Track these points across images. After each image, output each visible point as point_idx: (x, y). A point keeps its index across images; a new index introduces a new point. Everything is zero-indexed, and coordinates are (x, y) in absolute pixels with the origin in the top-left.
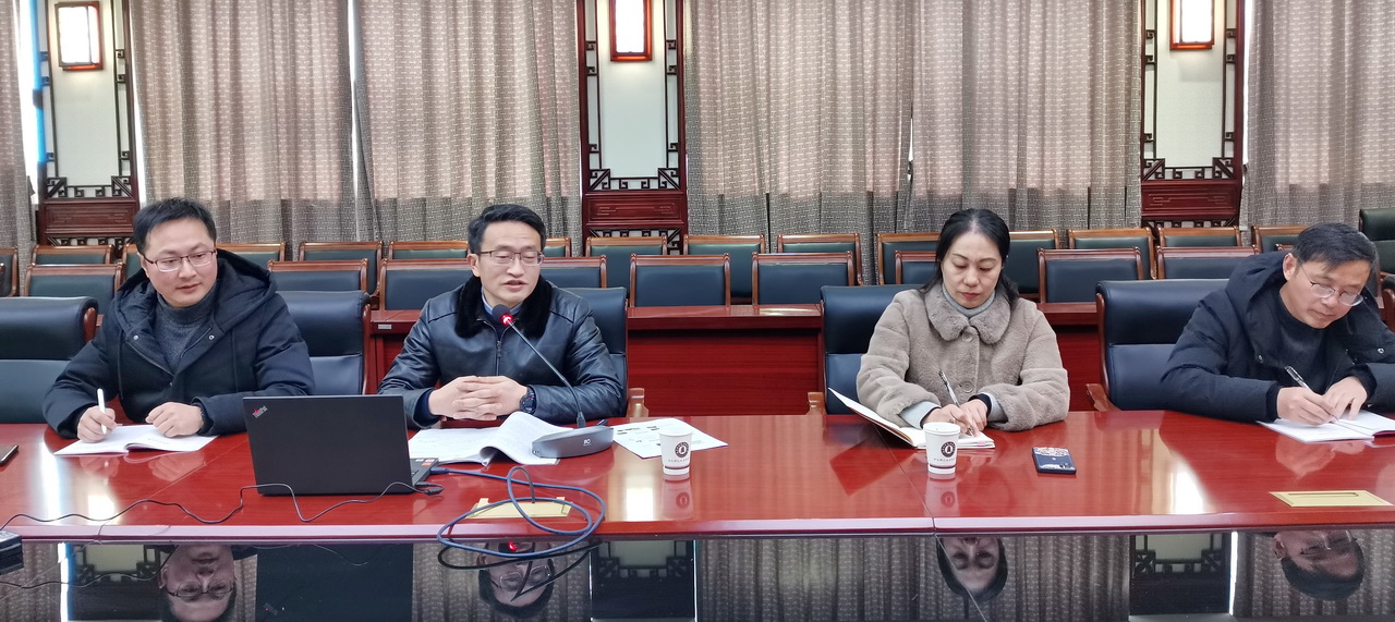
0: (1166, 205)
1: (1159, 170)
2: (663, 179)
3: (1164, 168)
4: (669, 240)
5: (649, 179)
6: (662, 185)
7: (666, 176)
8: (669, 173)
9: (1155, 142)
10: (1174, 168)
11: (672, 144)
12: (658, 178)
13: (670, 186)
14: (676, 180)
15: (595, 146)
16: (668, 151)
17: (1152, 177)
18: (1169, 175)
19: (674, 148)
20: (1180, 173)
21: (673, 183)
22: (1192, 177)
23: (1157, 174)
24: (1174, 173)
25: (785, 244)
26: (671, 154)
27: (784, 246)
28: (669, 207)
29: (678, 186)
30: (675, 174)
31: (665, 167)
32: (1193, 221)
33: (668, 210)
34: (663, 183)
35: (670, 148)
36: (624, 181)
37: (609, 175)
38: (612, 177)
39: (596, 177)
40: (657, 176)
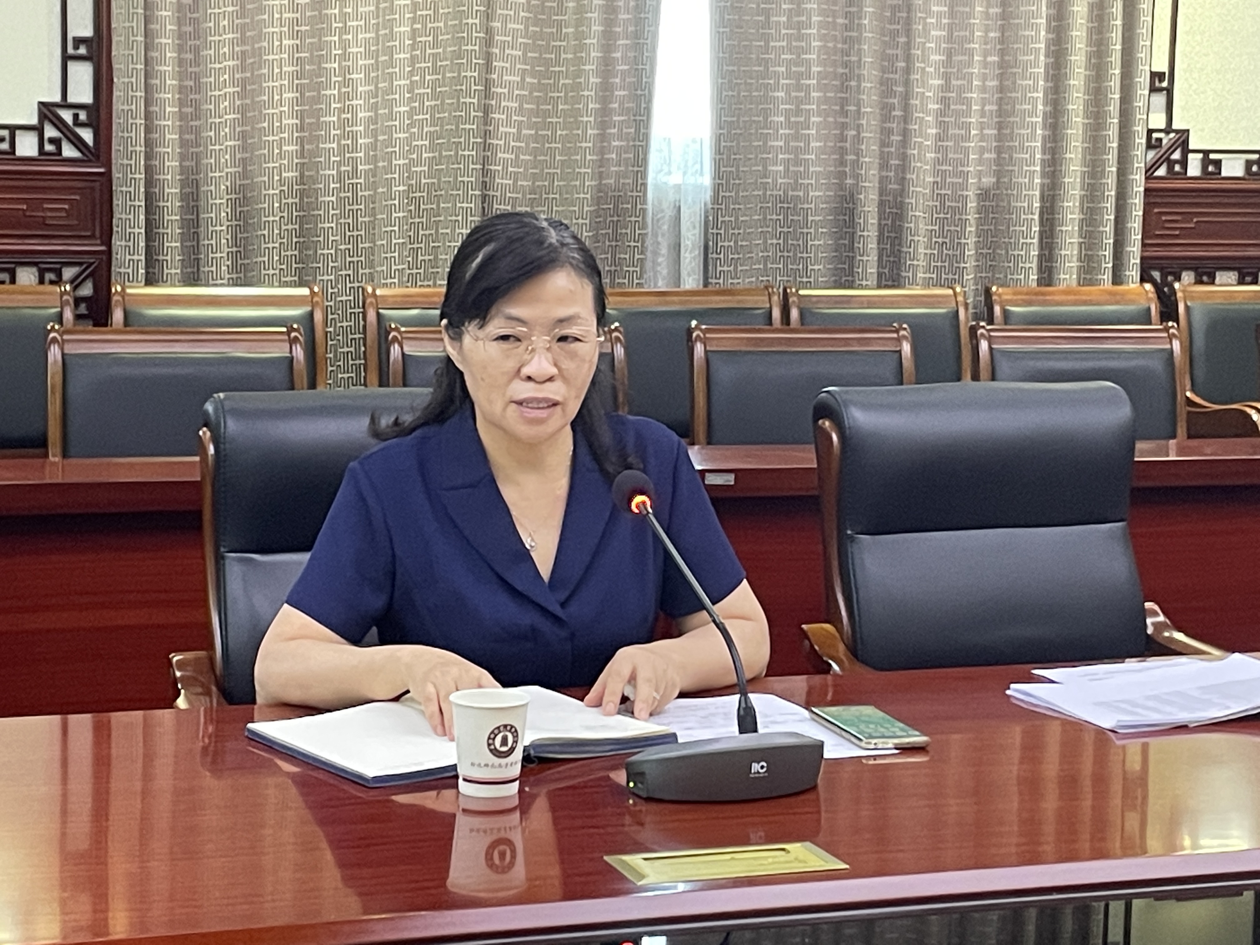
0: (1186, 233)
1: (1176, 156)
2: (50, 132)
3: (1186, 151)
5: (13, 129)
6: (49, 147)
7: (59, 124)
8: (67, 116)
9: (1169, 92)
10: (1206, 153)
11: (78, 42)
12: (39, 130)
13: (69, 151)
14: (87, 135)
16: (66, 58)
17: (1161, 172)
18: (1194, 168)
19: (82, 51)
20: (1218, 164)
21: (79, 142)
22: (1239, 172)
23: (1171, 164)
24: (1206, 161)
25: (381, 311)
26: (73, 67)
27: (378, 314)
28: (66, 207)
29: (93, 151)
30: (83, 116)
31: (57, 98)
32: (1239, 270)
33: (64, 214)
34: (52, 141)
35: (70, 51)
40: (35, 122)
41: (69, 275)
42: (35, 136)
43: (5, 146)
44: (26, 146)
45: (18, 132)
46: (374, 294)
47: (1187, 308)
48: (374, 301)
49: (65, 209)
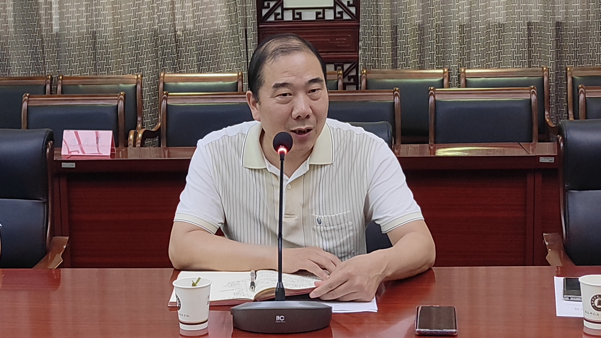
2: (339, 9)
4: (345, 75)
5: (324, 9)
6: (338, 15)
7: (342, 6)
12: (334, 8)
13: (346, 17)
14: (353, 10)
21: (349, 13)
25: (467, 79)
27: (466, 80)
28: (345, 39)
29: (355, 15)
30: (351, 2)
33: (344, 42)
34: (340, 13)
36: (296, 11)
37: (282, 4)
38: (285, 6)
39: (268, 7)
40: (332, 5)
41: (346, 66)
42: (332, 12)
43: (321, 16)
44: (329, 15)
45: (326, 10)
46: (464, 72)
48: (464, 75)
49: (344, 40)
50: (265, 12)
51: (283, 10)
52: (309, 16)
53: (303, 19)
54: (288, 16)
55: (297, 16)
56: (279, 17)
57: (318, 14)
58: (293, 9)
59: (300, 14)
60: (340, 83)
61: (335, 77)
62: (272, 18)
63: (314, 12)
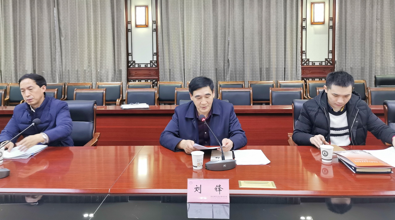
0: (310, 73)
1: (308, 62)
2: (152, 64)
4: (153, 83)
5: (147, 64)
6: (152, 66)
7: (153, 63)
8: (153, 62)
9: (306, 53)
10: (312, 62)
11: (154, 53)
13: (154, 66)
14: (156, 64)
15: (130, 53)
16: (153, 55)
17: (305, 65)
18: (311, 64)
19: (155, 54)
20: (314, 63)
21: (155, 65)
22: (318, 64)
26: (154, 56)
28: (154, 73)
29: (157, 66)
30: (155, 62)
31: (152, 60)
32: (319, 78)
34: (152, 65)
35: (154, 54)
36: (139, 64)
37: (135, 62)
38: (136, 63)
39: (131, 63)
40: (150, 63)
41: (154, 81)
42: (150, 64)
43: (146, 66)
44: (149, 66)
47: (309, 84)
50: (130, 64)
51: (135, 64)
52: (143, 66)
53: (141, 67)
54: (137, 66)
55: (139, 66)
56: (134, 66)
57: (145, 65)
58: (138, 64)
59: (140, 65)
60: (152, 86)
61: (150, 84)
62: (132, 66)
63: (144, 65)
